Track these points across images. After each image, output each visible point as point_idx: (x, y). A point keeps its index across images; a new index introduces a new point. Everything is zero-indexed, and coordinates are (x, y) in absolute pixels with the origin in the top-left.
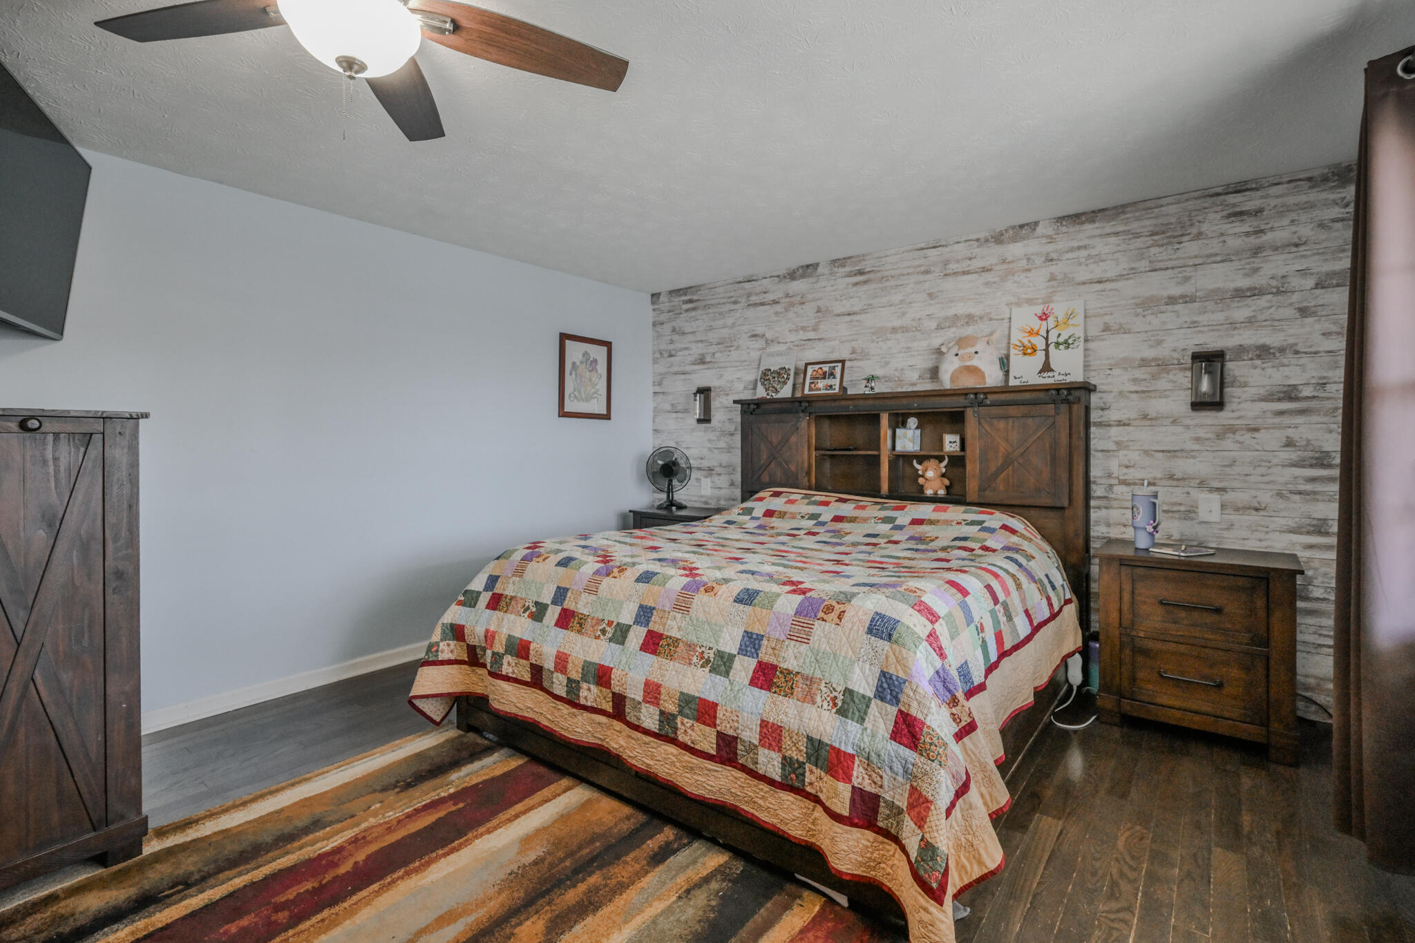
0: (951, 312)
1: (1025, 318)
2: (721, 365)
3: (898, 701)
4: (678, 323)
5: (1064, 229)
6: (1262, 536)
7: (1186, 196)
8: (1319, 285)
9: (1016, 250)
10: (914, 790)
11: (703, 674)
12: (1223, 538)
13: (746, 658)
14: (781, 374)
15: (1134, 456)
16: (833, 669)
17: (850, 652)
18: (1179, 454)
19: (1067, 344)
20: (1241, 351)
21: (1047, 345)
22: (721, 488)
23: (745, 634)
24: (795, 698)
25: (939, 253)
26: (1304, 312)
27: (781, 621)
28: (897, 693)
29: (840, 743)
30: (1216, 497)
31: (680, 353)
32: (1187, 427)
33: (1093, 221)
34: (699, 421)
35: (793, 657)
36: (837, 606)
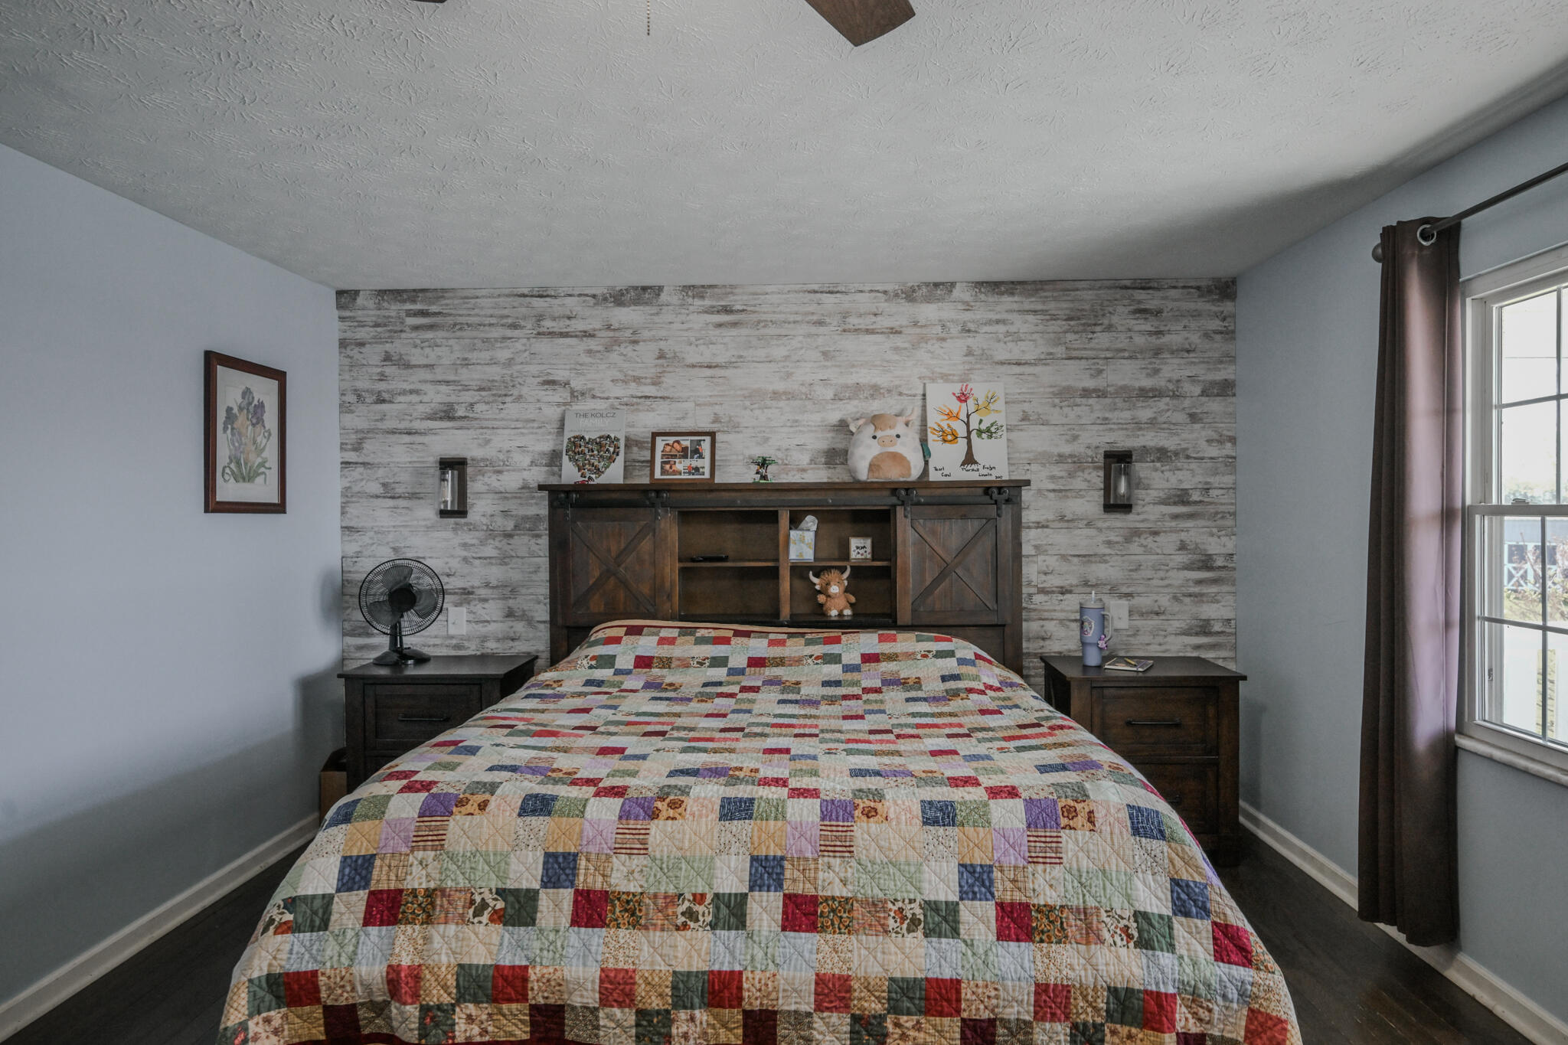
0: (851, 380)
1: (942, 397)
2: (485, 424)
3: (1208, 913)
4: (396, 347)
5: (983, 297)
6: (1160, 639)
7: (1098, 284)
8: (1204, 393)
9: (929, 312)
10: (1253, 1014)
11: (915, 941)
12: (1130, 644)
13: (977, 903)
14: (605, 446)
15: (1052, 562)
16: (1108, 891)
17: (1122, 864)
18: (1093, 559)
19: (989, 433)
20: (1145, 450)
21: (969, 432)
22: (488, 622)
23: (962, 869)
24: (1073, 941)
25: (837, 301)
26: (1193, 418)
27: (1011, 842)
28: (1203, 902)
29: (1157, 984)
30: (1124, 602)
31: (401, 399)
32: (1100, 530)
33: (1012, 294)
34: (444, 513)
35: (1047, 887)
36: (1079, 807)
